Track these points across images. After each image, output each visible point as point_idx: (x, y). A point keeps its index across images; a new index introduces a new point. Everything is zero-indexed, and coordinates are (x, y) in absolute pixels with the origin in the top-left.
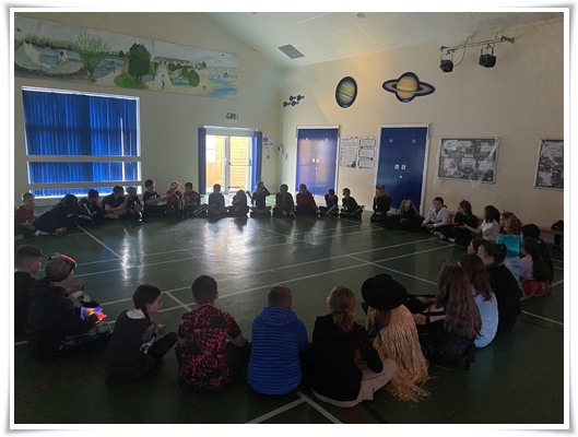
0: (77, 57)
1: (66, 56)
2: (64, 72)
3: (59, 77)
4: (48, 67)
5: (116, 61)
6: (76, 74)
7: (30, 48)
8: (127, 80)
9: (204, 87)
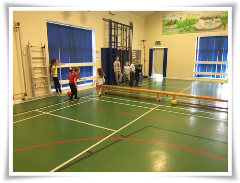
0: (219, 20)
1: (214, 21)
2: (212, 28)
3: (211, 30)
4: (207, 27)
6: (217, 28)
7: (202, 22)
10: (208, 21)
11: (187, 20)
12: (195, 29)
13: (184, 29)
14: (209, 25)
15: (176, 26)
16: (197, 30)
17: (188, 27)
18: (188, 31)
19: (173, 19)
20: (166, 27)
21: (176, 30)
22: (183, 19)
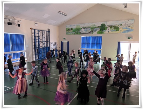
1: (88, 29)
3: (87, 33)
4: (85, 32)
5: (98, 28)
6: (89, 32)
7: (82, 29)
8: (100, 32)
9: (121, 31)
10: (85, 29)
11: (76, 28)
12: (80, 33)
15: (72, 31)
16: (81, 33)
17: (77, 32)
18: (77, 33)
19: (71, 27)
20: (68, 31)
21: (72, 33)
22: (75, 28)
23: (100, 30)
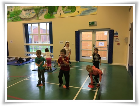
3: (30, 19)
5: (44, 9)
7: (23, 12)
8: (48, 15)
9: (78, 12)
11: (15, 11)
12: (21, 18)
13: (14, 18)
14: (28, 15)
15: (9, 15)
17: (16, 17)
18: (17, 19)
21: (10, 19)
22: (13, 11)
23: (49, 12)
